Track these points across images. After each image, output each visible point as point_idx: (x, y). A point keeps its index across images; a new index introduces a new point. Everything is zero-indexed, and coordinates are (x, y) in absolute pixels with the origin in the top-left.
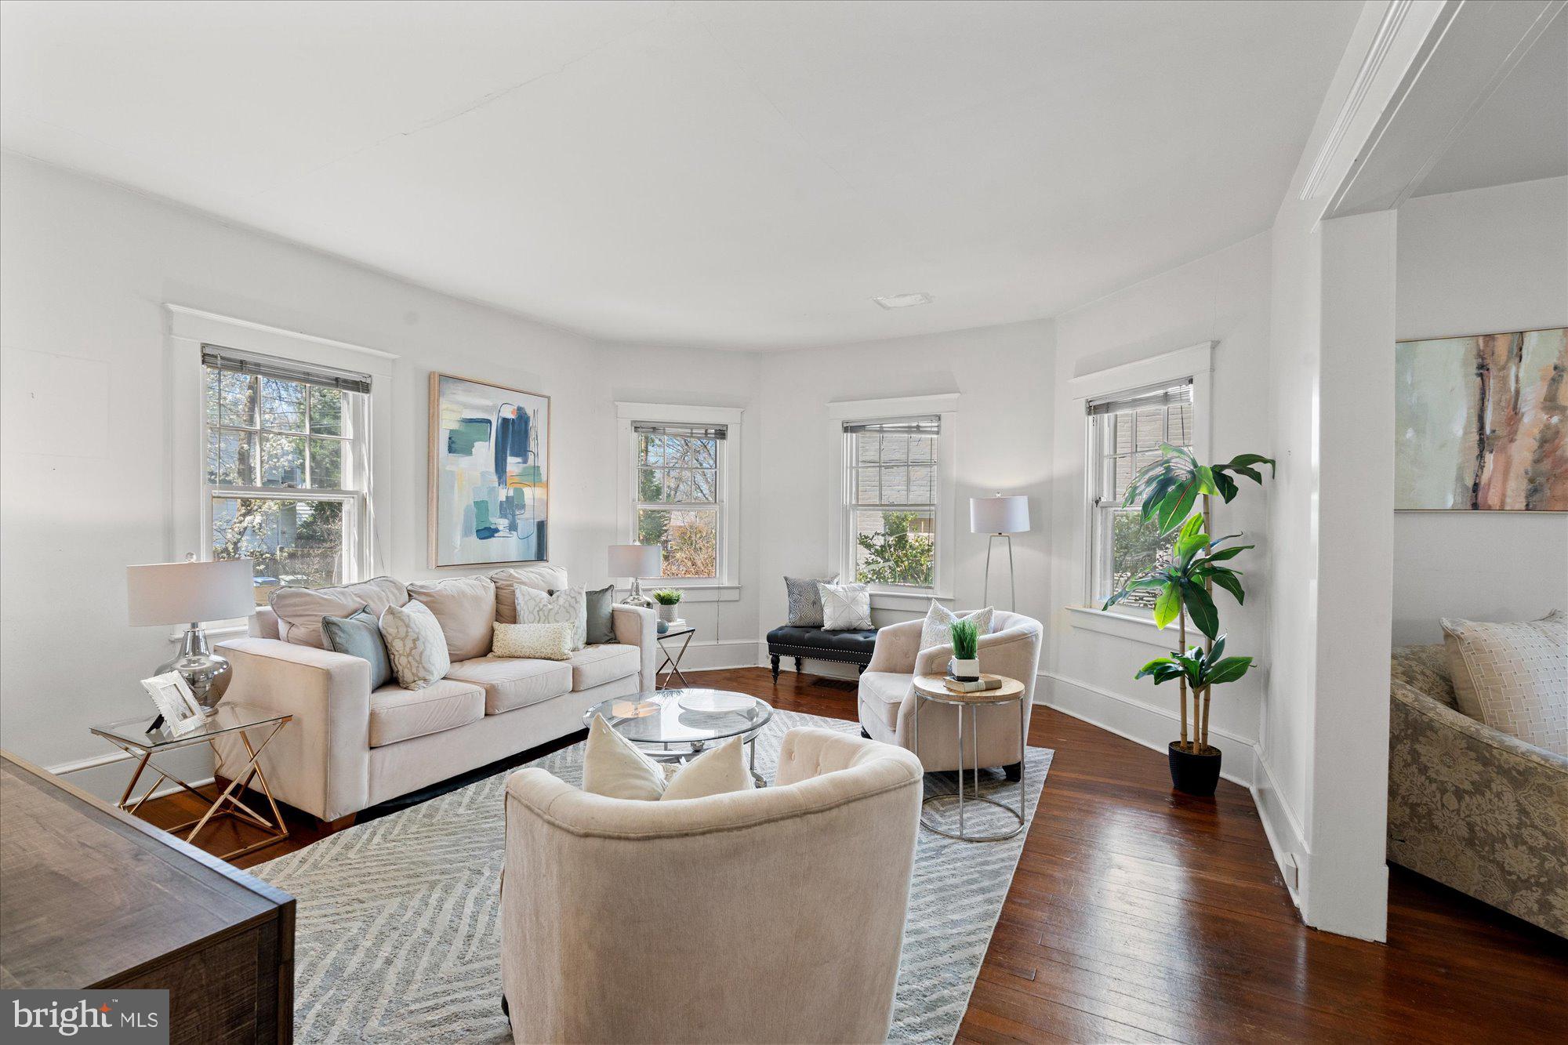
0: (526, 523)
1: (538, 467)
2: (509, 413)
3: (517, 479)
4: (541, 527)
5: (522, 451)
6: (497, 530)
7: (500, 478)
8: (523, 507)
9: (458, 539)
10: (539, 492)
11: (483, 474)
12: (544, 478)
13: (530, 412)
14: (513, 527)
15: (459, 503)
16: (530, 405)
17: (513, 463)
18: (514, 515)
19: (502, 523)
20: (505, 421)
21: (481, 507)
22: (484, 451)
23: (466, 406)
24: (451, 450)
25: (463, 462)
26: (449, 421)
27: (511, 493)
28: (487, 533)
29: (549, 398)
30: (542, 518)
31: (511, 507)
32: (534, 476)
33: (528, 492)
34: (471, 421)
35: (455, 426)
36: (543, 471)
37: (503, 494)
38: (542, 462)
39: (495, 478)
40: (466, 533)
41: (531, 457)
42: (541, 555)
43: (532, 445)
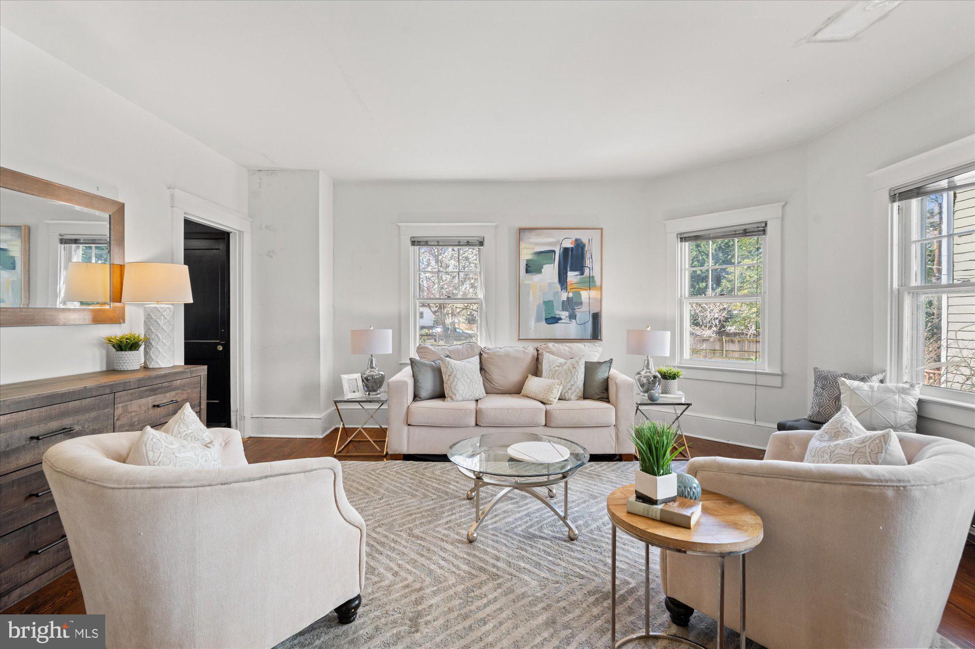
0: (583, 314)
1: (593, 277)
2: (568, 244)
3: (575, 286)
4: (596, 318)
5: (579, 266)
6: (560, 319)
7: (562, 286)
8: (581, 303)
9: (532, 323)
10: (594, 294)
11: (550, 284)
12: (598, 283)
13: (585, 241)
14: (572, 317)
15: (533, 302)
16: (584, 237)
17: (572, 276)
18: (573, 309)
19: (564, 315)
20: (566, 250)
21: (548, 304)
22: (551, 271)
23: (537, 244)
24: (527, 271)
25: (536, 278)
26: (526, 255)
27: (571, 295)
28: (553, 320)
29: (602, 229)
30: (597, 310)
31: (571, 305)
32: (590, 283)
33: (584, 295)
34: (541, 253)
35: (530, 257)
36: (597, 279)
37: (564, 296)
38: (596, 273)
39: (559, 286)
40: (538, 320)
41: (587, 271)
42: (596, 335)
43: (588, 262)
